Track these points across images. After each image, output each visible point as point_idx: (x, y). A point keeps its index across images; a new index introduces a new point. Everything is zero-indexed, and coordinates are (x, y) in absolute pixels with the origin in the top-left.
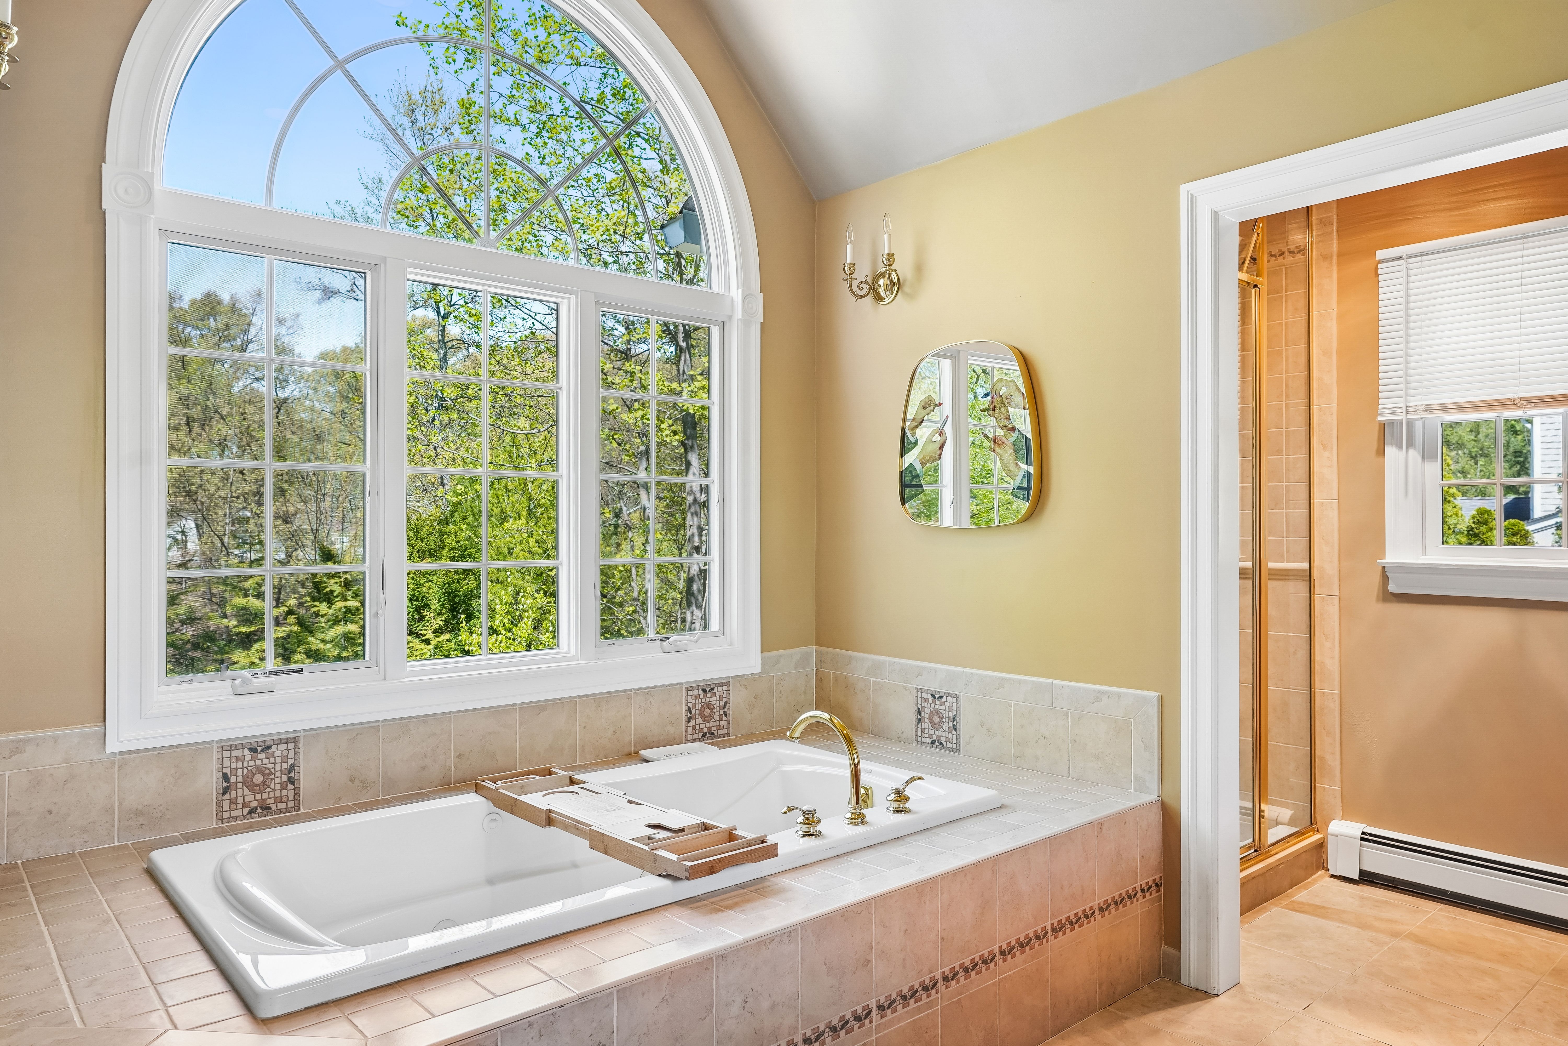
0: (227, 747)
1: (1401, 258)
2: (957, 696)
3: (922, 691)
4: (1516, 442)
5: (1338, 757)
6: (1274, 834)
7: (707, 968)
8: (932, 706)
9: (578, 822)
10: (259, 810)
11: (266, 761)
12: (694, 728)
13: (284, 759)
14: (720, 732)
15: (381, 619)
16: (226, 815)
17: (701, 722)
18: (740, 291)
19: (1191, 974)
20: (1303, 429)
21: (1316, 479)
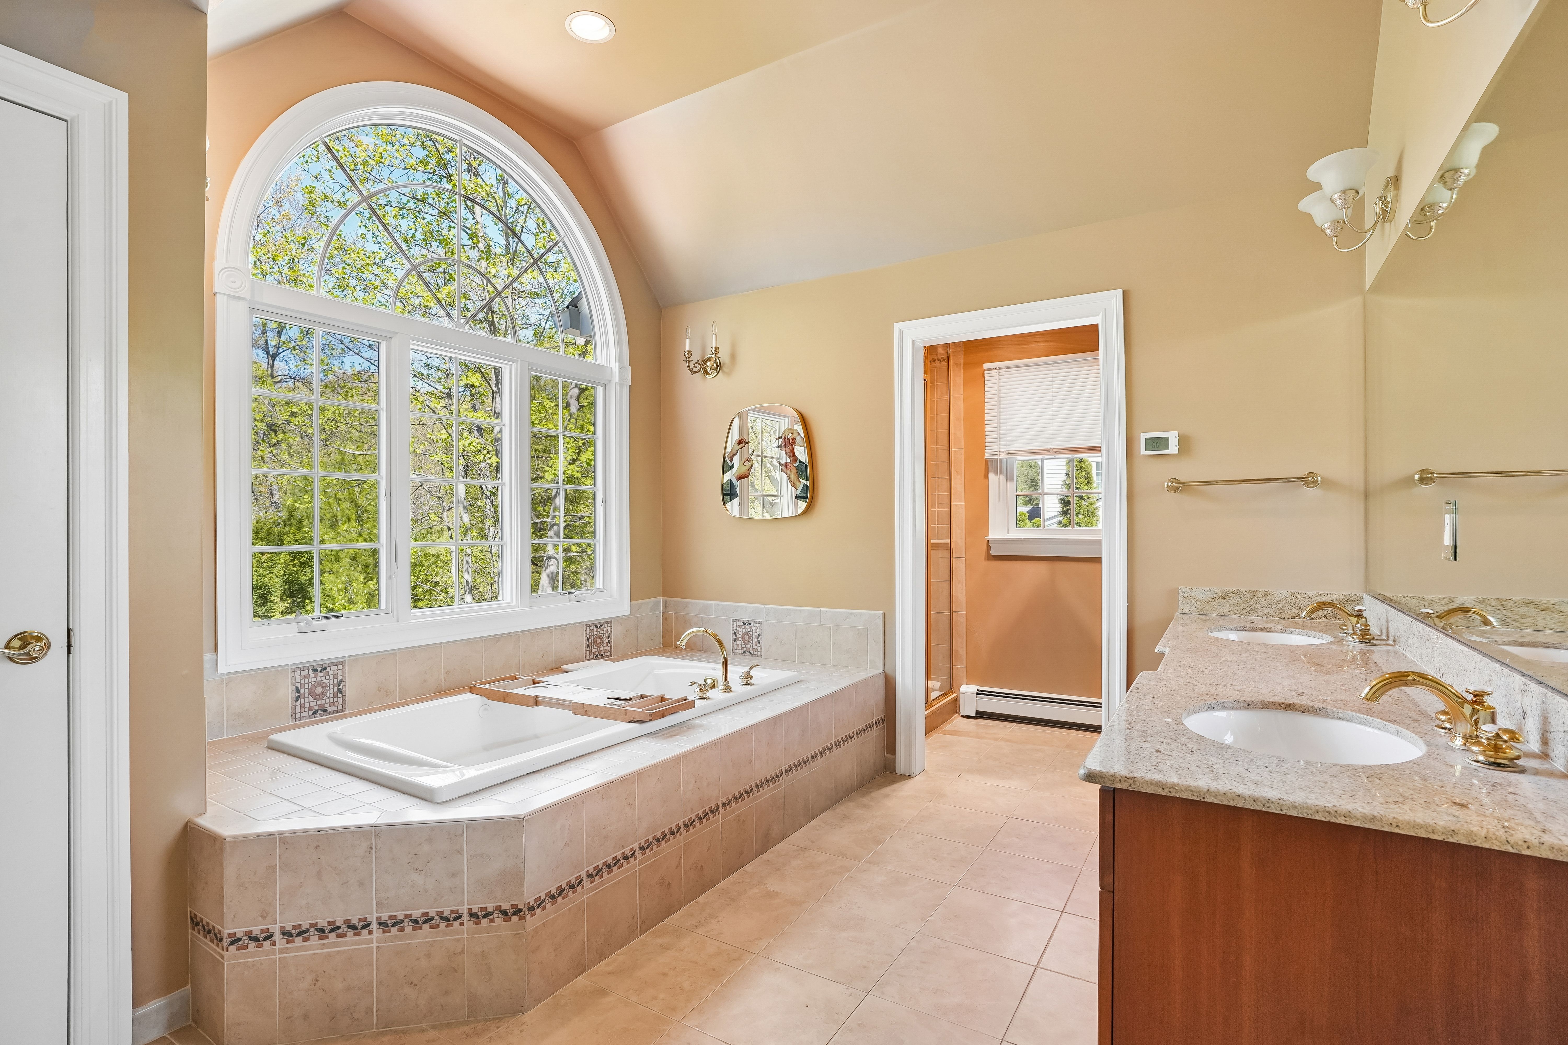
0: (298, 669)
1: (995, 369)
2: (760, 623)
3: (737, 621)
4: (1032, 473)
5: (965, 649)
6: (935, 695)
7: (678, 763)
8: (744, 630)
9: (560, 700)
10: (319, 712)
11: (323, 678)
12: (590, 651)
13: (335, 676)
14: (606, 654)
15: (394, 580)
16: (298, 716)
17: (595, 647)
18: (617, 364)
19: (901, 766)
20: (946, 462)
21: (953, 491)
